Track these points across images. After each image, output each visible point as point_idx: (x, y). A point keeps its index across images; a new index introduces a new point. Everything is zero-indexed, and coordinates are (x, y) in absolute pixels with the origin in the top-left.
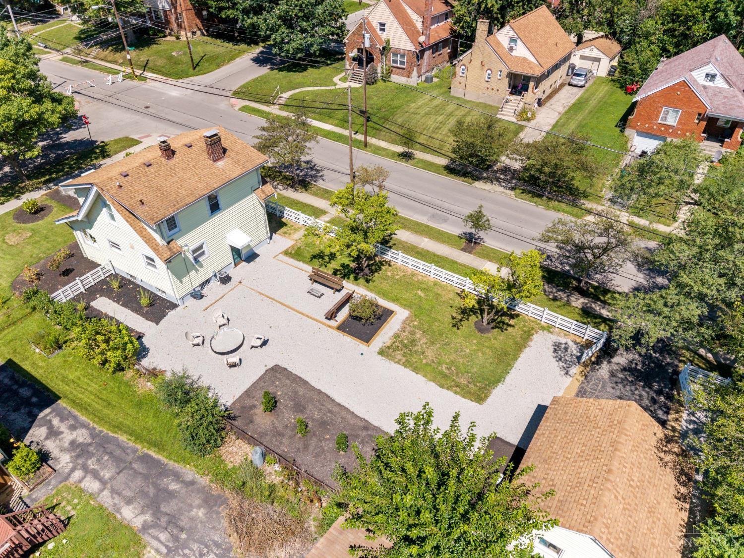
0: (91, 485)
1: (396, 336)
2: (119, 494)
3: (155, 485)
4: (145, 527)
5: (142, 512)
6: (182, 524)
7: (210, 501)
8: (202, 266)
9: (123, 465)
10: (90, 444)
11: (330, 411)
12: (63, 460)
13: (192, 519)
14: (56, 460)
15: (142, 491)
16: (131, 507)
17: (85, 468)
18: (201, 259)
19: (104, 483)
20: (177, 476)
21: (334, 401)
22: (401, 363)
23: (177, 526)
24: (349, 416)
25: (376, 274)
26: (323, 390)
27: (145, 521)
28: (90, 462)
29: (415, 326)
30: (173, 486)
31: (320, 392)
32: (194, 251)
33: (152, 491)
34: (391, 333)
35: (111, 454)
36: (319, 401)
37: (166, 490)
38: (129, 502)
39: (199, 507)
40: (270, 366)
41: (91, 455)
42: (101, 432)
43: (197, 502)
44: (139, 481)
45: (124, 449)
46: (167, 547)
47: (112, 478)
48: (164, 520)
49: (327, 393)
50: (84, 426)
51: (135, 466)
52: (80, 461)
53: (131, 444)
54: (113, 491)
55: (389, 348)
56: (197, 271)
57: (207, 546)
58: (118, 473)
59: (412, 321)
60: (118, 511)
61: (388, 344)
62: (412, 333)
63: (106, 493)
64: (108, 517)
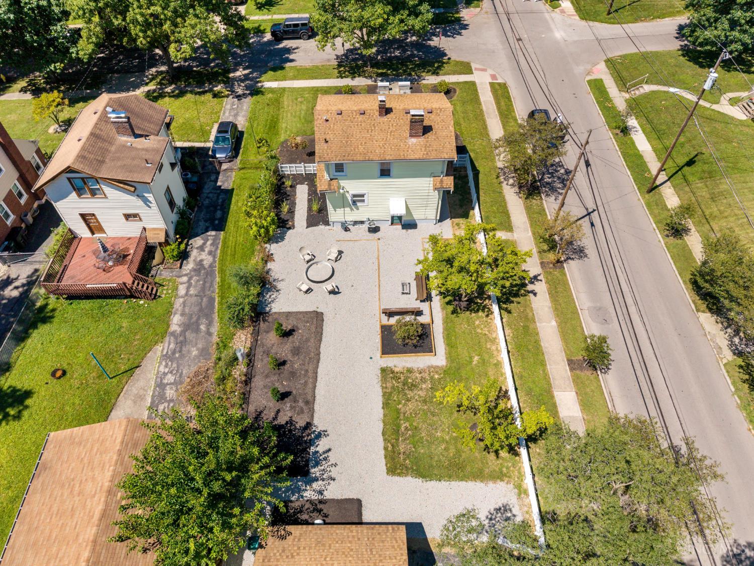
0: (182, 290)
1: (410, 371)
2: (184, 306)
3: (198, 319)
4: (173, 334)
5: (180, 326)
6: (184, 349)
7: (204, 352)
8: (358, 209)
9: (201, 294)
10: (205, 269)
11: (307, 371)
12: (189, 266)
13: (189, 352)
14: (188, 263)
15: (192, 315)
16: (180, 318)
17: (190, 279)
18: (359, 204)
19: (186, 294)
21: (317, 367)
23: (181, 348)
24: (310, 386)
25: (468, 313)
26: (321, 356)
27: (176, 331)
28: (194, 278)
30: (203, 327)
31: (319, 354)
32: (354, 196)
33: (194, 319)
34: (409, 365)
35: (205, 282)
36: (310, 358)
37: (198, 325)
38: (182, 315)
39: (198, 349)
40: (319, 310)
41: (199, 275)
42: (215, 267)
43: (200, 346)
44: (196, 309)
45: (211, 285)
46: (167, 352)
47: (191, 296)
48: (181, 338)
50: (214, 257)
51: (205, 299)
52: (192, 273)
53: (216, 287)
54: (184, 303)
55: (393, 372)
56: (352, 209)
57: (177, 371)
58: (196, 296)
60: (175, 314)
61: (396, 370)
63: (181, 300)
64: (169, 313)
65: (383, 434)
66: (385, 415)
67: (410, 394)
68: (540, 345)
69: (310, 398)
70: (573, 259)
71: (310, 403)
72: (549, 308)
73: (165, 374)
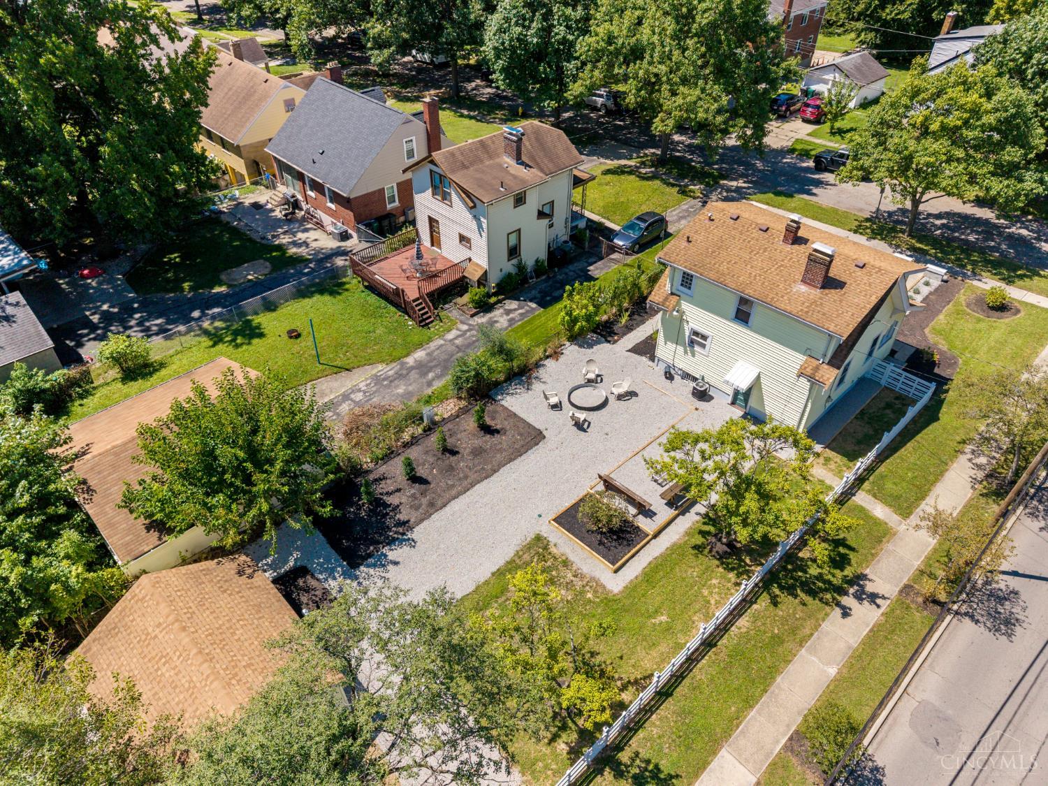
1: (566, 563)
2: (438, 349)
3: (436, 366)
4: (403, 364)
5: (416, 361)
6: (396, 381)
7: (408, 395)
8: (693, 355)
9: (463, 348)
10: (491, 330)
11: (466, 477)
12: (482, 319)
13: (397, 387)
15: (435, 359)
16: (424, 355)
17: (469, 330)
18: (697, 348)
19: (451, 340)
20: (438, 377)
21: (479, 482)
22: (516, 558)
23: (395, 379)
24: (454, 492)
25: (717, 562)
26: (496, 475)
27: (408, 363)
28: (474, 332)
29: (582, 593)
30: (431, 375)
31: (495, 471)
32: (696, 333)
33: (432, 364)
34: (572, 557)
36: (483, 469)
37: (429, 371)
38: (428, 354)
39: (406, 389)
40: (545, 433)
41: (479, 332)
43: (410, 388)
44: (445, 357)
46: (382, 375)
47: (453, 344)
48: (405, 372)
49: (492, 478)
50: (510, 326)
51: (460, 354)
52: (477, 327)
54: (442, 345)
55: (546, 548)
56: (686, 352)
57: (371, 395)
59: (596, 592)
60: (424, 349)
61: (553, 550)
62: (569, 586)
63: (442, 342)
64: (420, 345)
68: (773, 678)
69: (439, 503)
70: (977, 622)
71: (434, 507)
72: (850, 648)
73: (359, 390)
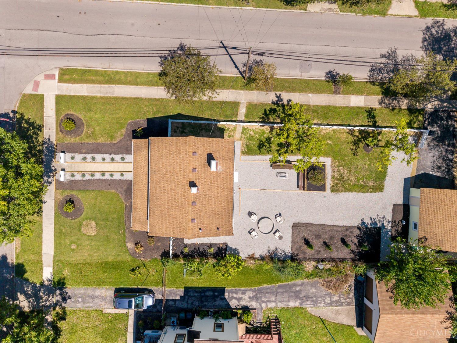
1: (333, 177)
2: (283, 301)
4: (301, 304)
6: (311, 296)
9: (275, 293)
11: (330, 231)
12: (253, 304)
13: (313, 293)
14: (251, 305)
15: (289, 296)
16: (291, 302)
17: (263, 302)
19: (275, 302)
20: (296, 285)
22: (343, 191)
23: (310, 298)
24: (338, 228)
26: (321, 223)
27: (299, 303)
31: (320, 225)
33: (293, 294)
34: (330, 177)
35: (267, 293)
37: (297, 291)
40: (292, 225)
43: (309, 288)
44: (285, 294)
45: (269, 288)
46: (312, 304)
47: (276, 299)
48: (304, 299)
49: (323, 223)
50: (247, 290)
52: (259, 301)
53: (270, 286)
55: (333, 186)
65: (364, 193)
66: (355, 191)
67: (345, 178)
